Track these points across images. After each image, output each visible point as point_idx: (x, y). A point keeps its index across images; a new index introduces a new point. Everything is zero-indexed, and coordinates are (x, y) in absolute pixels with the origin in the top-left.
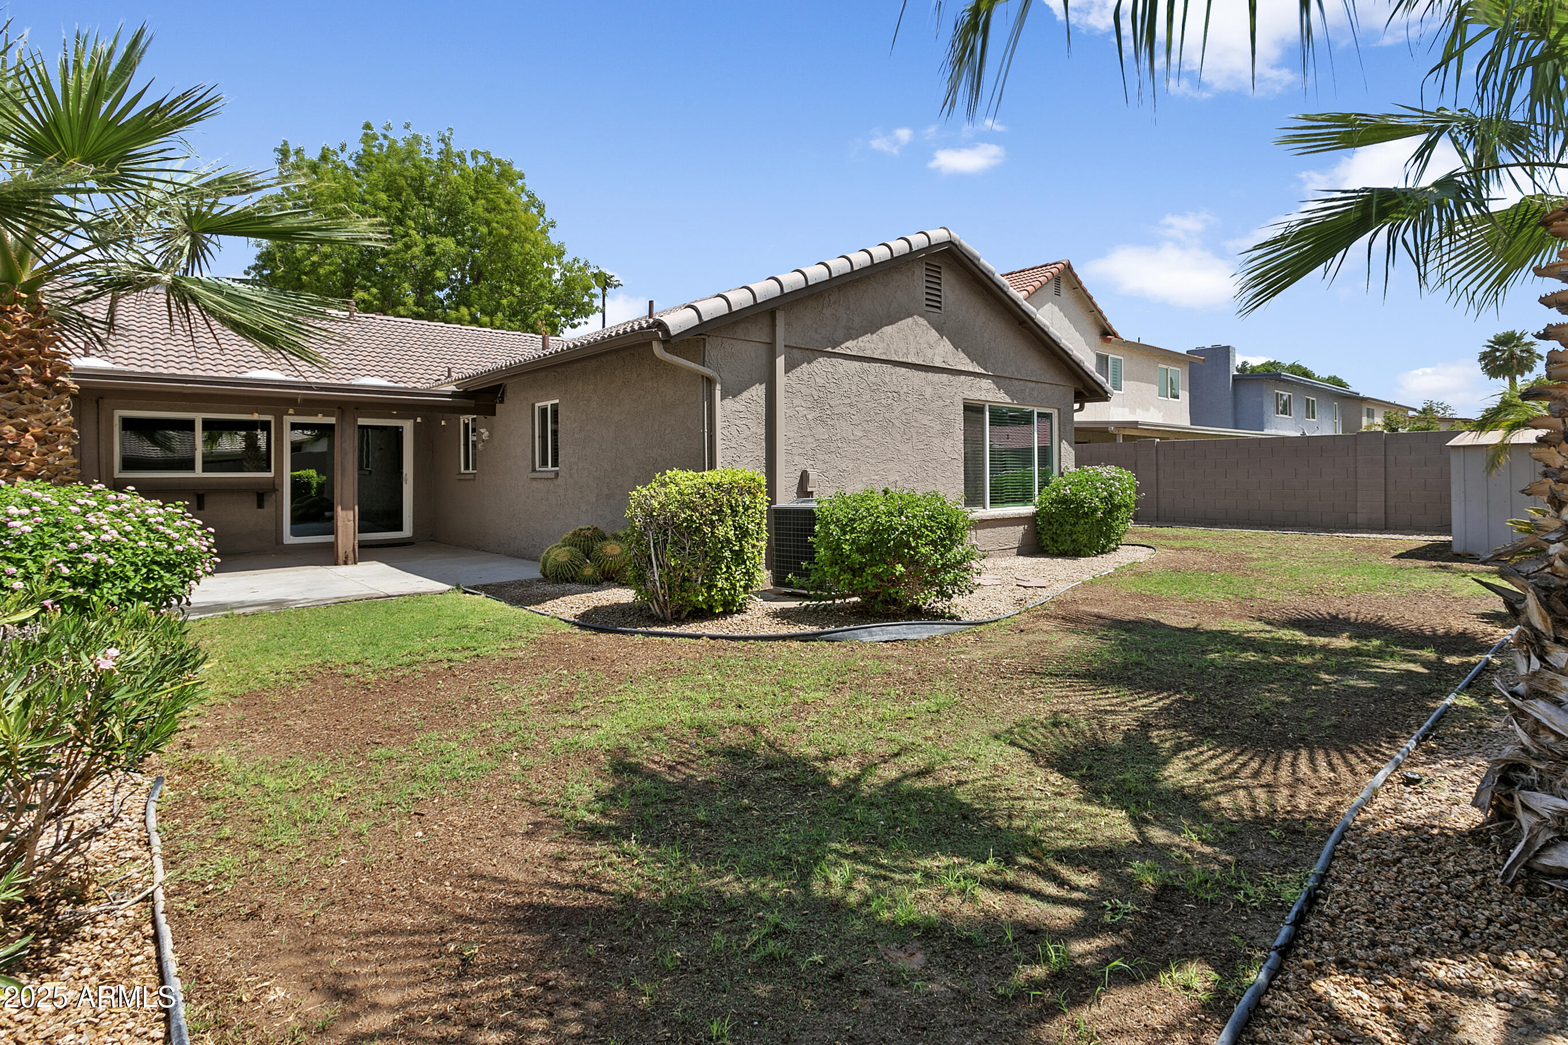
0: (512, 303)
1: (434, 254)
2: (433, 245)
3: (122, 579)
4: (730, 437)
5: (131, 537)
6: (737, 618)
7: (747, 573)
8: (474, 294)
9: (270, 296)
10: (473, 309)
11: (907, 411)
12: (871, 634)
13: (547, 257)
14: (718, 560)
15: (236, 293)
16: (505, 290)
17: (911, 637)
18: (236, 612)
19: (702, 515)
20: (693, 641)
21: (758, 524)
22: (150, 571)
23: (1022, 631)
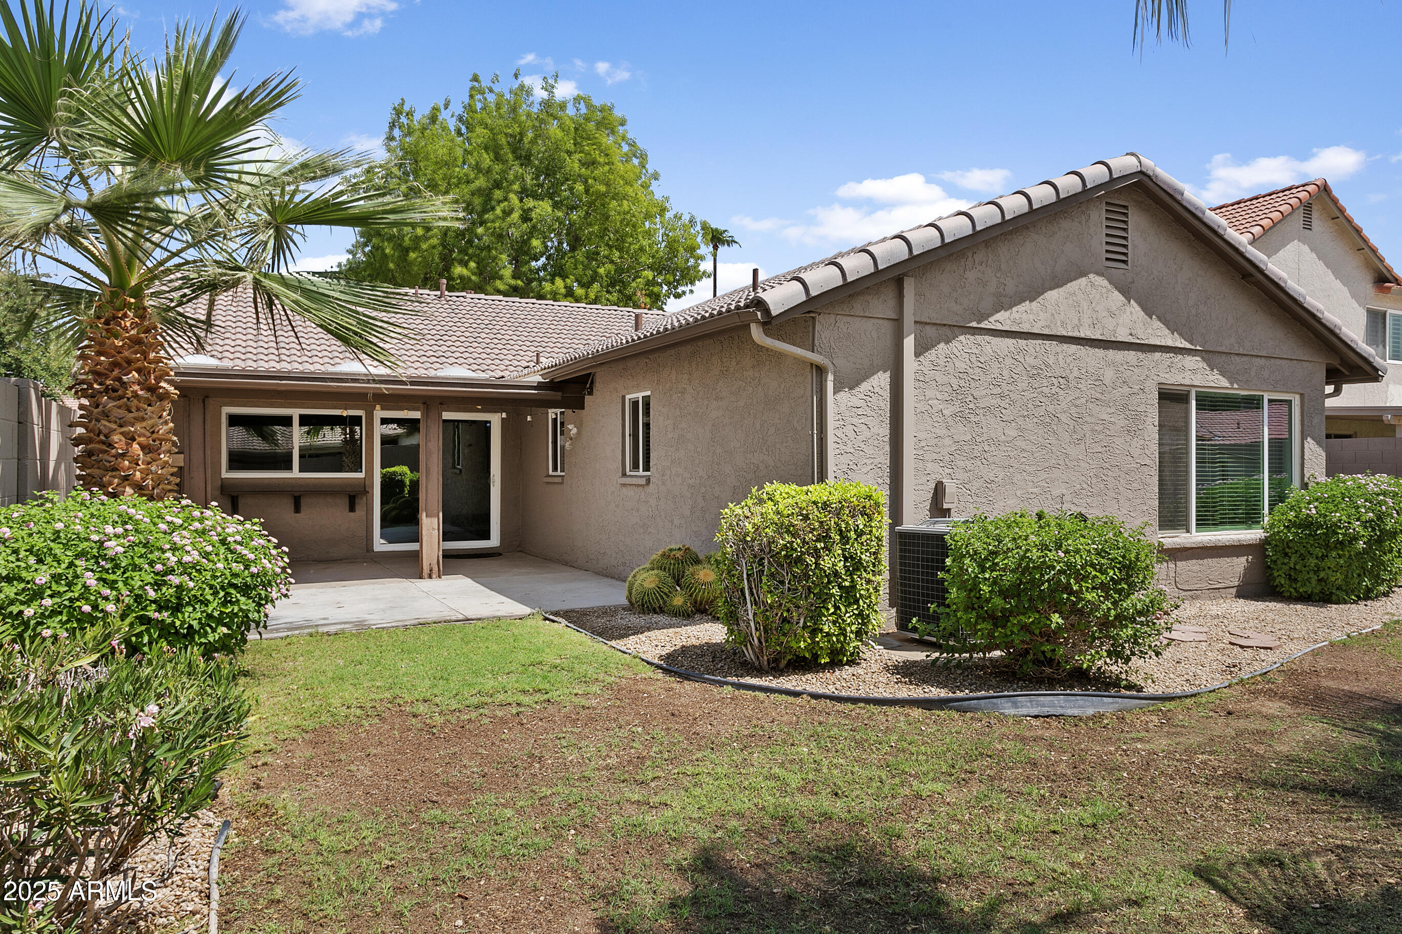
0: (609, 272)
1: (531, 220)
2: (530, 210)
3: (202, 602)
4: (845, 439)
5: (210, 557)
6: (848, 671)
7: (861, 615)
8: (569, 263)
9: (347, 290)
10: (568, 281)
11: (1078, 402)
12: (1015, 705)
13: (648, 216)
14: (824, 598)
15: (315, 289)
16: (605, 257)
17: (1069, 712)
18: (321, 630)
19: (804, 542)
20: (791, 699)
21: (874, 553)
22: (227, 594)
23: (1230, 713)
